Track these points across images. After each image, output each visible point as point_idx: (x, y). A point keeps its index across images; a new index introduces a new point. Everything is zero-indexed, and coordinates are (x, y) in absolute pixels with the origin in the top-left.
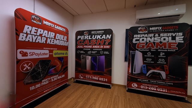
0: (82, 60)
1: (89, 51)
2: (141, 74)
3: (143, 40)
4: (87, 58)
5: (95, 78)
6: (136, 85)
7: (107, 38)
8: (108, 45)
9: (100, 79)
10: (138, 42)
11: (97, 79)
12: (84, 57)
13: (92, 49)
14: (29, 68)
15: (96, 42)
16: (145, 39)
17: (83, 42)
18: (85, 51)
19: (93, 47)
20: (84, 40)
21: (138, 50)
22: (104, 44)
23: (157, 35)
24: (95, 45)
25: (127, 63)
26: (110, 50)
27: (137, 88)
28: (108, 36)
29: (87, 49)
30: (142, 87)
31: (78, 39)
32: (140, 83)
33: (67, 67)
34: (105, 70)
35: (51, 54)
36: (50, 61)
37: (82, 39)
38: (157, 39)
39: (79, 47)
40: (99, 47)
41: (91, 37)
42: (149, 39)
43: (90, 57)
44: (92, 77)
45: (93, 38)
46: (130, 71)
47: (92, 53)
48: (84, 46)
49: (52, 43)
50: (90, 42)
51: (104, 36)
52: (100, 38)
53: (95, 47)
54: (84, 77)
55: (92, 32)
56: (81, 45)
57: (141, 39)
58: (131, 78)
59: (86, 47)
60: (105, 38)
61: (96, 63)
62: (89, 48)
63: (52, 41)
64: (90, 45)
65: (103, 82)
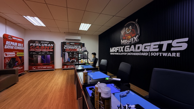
0: (35, 58)
1: (40, 52)
2: (68, 62)
3: (68, 48)
4: (38, 57)
5: (44, 67)
6: (66, 67)
7: (51, 46)
8: (52, 49)
9: (48, 67)
10: (66, 48)
11: (46, 67)
12: (36, 56)
13: (41, 52)
14: (8, 61)
15: (45, 47)
16: (69, 47)
17: (35, 47)
18: (36, 52)
19: (43, 50)
20: (36, 46)
21: (66, 52)
22: (49, 49)
23: (73, 46)
24: (44, 49)
25: (62, 58)
26: (53, 52)
27: (67, 68)
28: (51, 45)
29: (38, 52)
30: (68, 67)
31: (31, 45)
32: (67, 66)
33: (24, 63)
34: (50, 62)
35: (16, 54)
36: (16, 58)
37: (33, 45)
38: (73, 48)
39: (31, 50)
40: (46, 50)
41: (41, 44)
42: (70, 47)
43: (40, 56)
44: (42, 67)
45: (42, 45)
46: (63, 61)
47: (41, 54)
48: (36, 50)
49: (16, 49)
50: (40, 47)
51: (49, 44)
52: (47, 46)
53: (44, 50)
54: (36, 68)
55: (41, 42)
56: (33, 49)
57: (67, 47)
58: (64, 64)
59: (37, 50)
60: (50, 46)
61: (45, 59)
62: (40, 51)
63: (16, 48)
64: (40, 49)
65: (50, 68)
